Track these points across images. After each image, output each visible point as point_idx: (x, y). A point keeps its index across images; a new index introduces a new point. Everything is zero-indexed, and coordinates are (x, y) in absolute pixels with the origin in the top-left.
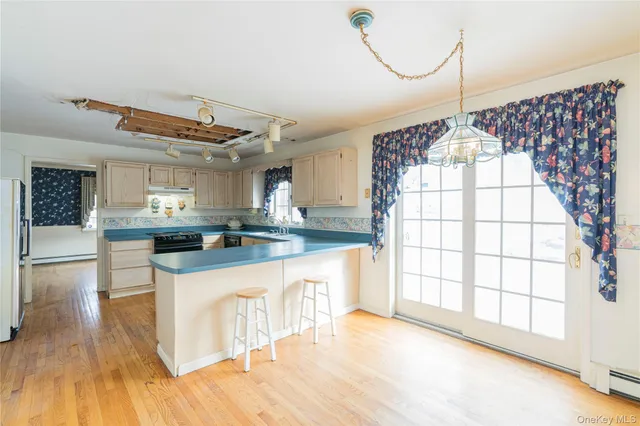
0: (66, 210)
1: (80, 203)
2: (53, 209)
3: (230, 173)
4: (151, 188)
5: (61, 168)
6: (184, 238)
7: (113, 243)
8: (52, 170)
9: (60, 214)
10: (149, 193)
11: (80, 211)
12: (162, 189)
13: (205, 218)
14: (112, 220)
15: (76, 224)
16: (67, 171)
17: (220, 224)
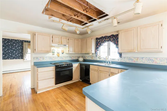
0: (18, 54)
1: (23, 52)
2: (14, 53)
3: (80, 40)
4: (53, 45)
5: (16, 39)
6: (66, 65)
7: (39, 69)
8: (13, 40)
9: (16, 55)
10: (52, 46)
11: (23, 54)
12: (57, 45)
13: (70, 57)
14: (37, 58)
15: (21, 59)
16: (18, 40)
17: (75, 59)
